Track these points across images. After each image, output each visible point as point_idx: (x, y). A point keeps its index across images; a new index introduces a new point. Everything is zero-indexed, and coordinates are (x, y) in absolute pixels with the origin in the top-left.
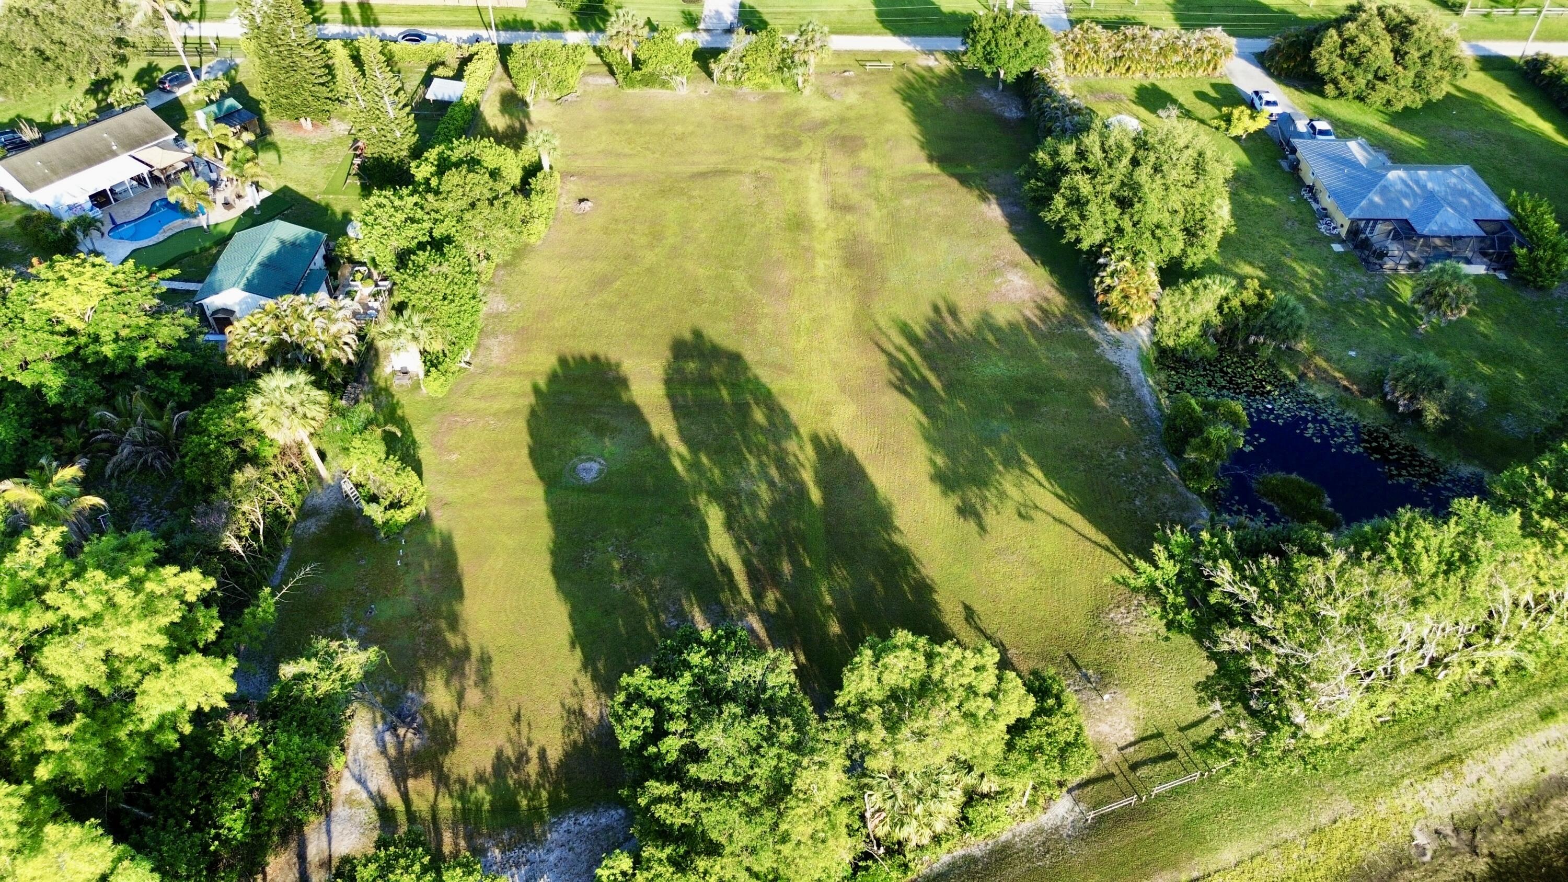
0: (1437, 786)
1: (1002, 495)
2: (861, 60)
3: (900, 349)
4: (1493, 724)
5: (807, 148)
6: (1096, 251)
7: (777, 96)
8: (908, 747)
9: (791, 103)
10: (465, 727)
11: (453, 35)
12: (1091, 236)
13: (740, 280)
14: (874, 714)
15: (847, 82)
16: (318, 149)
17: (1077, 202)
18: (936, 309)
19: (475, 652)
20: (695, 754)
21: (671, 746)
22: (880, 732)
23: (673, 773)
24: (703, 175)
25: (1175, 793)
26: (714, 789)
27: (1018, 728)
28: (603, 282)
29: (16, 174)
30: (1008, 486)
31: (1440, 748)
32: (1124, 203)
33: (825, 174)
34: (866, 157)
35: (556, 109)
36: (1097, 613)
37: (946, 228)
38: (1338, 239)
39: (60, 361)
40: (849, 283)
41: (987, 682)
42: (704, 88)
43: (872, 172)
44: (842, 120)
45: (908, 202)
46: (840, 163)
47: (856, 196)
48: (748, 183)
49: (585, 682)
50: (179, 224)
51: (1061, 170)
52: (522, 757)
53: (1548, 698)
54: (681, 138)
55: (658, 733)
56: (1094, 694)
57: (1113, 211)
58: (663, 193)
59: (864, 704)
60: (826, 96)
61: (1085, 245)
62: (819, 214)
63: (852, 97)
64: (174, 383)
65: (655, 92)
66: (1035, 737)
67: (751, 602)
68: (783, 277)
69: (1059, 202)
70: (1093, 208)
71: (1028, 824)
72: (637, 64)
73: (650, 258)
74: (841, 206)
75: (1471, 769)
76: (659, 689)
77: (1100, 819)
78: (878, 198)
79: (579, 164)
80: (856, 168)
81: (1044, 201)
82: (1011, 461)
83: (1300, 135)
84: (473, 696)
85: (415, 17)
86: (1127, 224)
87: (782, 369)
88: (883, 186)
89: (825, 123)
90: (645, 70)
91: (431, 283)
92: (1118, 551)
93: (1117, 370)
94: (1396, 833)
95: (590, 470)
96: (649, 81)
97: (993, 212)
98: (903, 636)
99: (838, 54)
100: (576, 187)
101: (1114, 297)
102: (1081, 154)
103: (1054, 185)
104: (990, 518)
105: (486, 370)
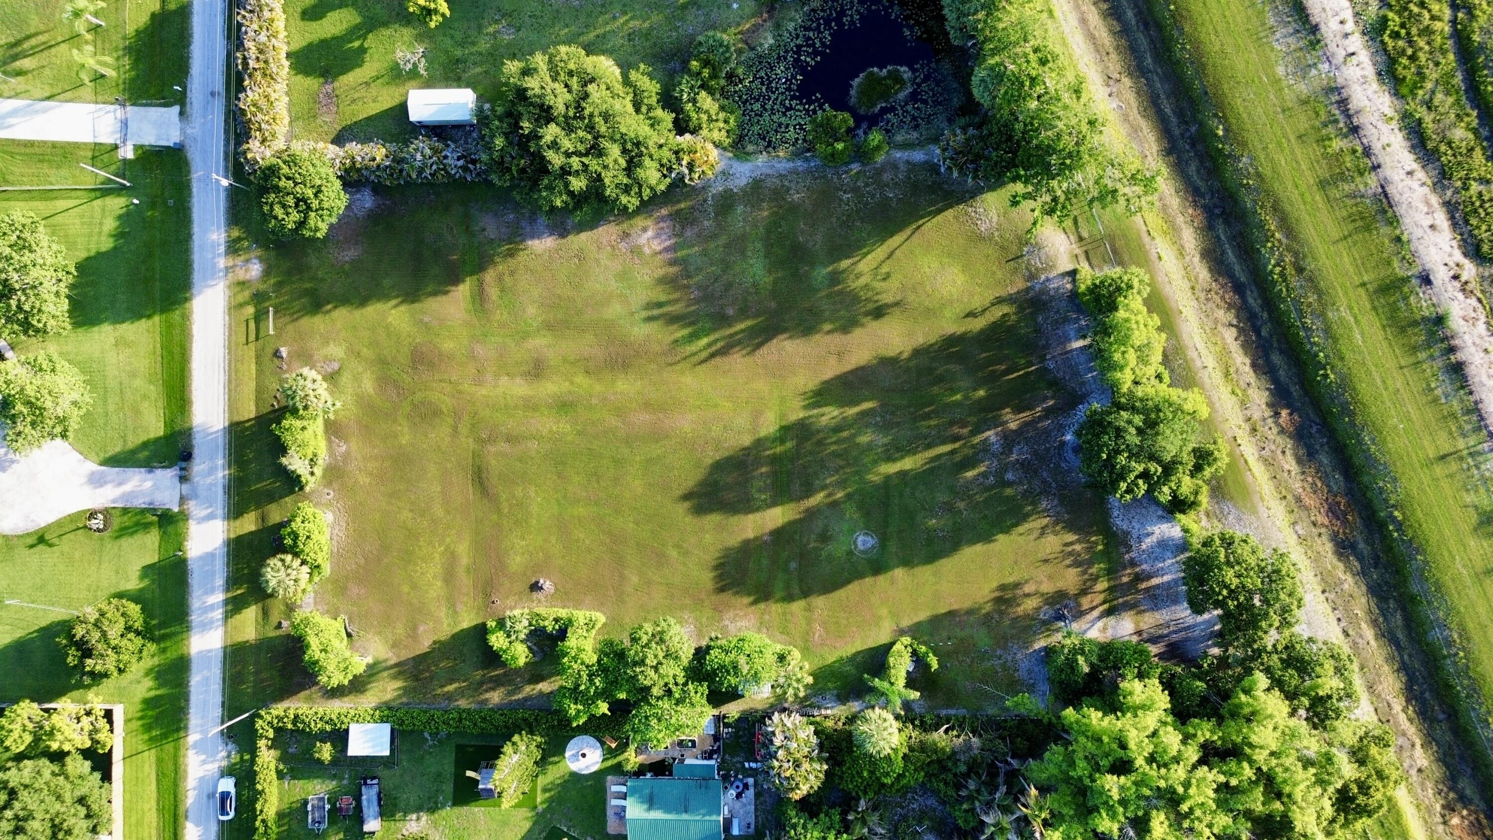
1: (866, 288)
3: (709, 345)
10: (1051, 588)
18: (650, 319)
19: (997, 594)
30: (862, 281)
52: (1071, 554)
56: (1043, 251)
67: (961, 442)
82: (834, 278)
84: (1028, 589)
92: (921, 222)
95: (864, 541)
104: (886, 299)
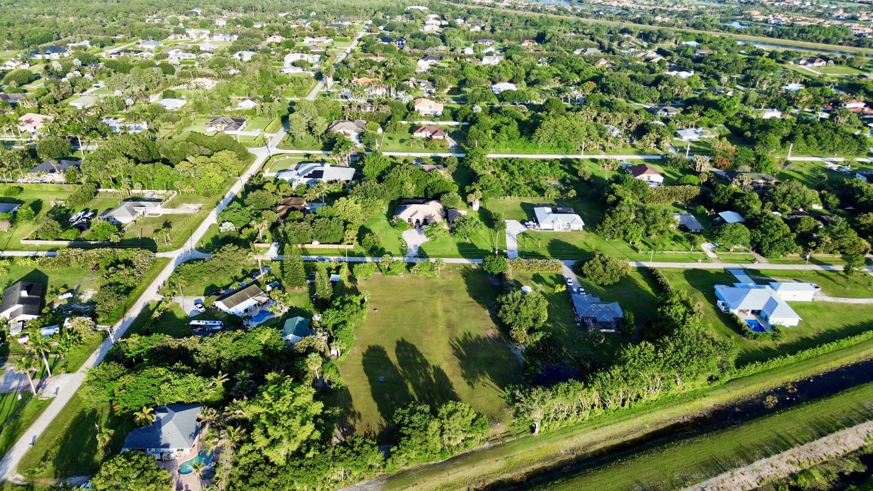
0: (567, 441)
1: (479, 381)
2: (454, 266)
3: (456, 345)
4: (582, 430)
5: (437, 294)
6: (510, 325)
7: (429, 278)
8: (451, 422)
9: (433, 280)
10: (357, 427)
11: (332, 258)
12: (509, 321)
13: (418, 331)
14: (445, 417)
15: (450, 274)
16: (300, 295)
17: (505, 312)
19: (357, 412)
20: (411, 422)
21: (406, 421)
22: (446, 420)
23: (407, 426)
24: (408, 302)
25: (511, 442)
26: (414, 428)
27: (473, 421)
28: (382, 332)
29: (225, 304)
30: (481, 379)
31: (569, 434)
32: (517, 313)
33: (442, 301)
34: (454, 296)
35: (365, 282)
36: (501, 409)
37: (475, 317)
38: (579, 322)
39: (262, 351)
40: (448, 332)
41: (467, 409)
42: (408, 276)
43: (456, 301)
44: (448, 285)
45: (465, 310)
46: (447, 298)
47: (450, 308)
48: (420, 304)
49: (382, 419)
50: (268, 318)
51: (502, 303)
52: (370, 433)
53: (596, 426)
54: (402, 291)
55: (403, 419)
56: (496, 424)
57: (514, 314)
58: (398, 307)
59: (443, 415)
60: (443, 278)
61: (508, 323)
62: (440, 313)
63: (451, 278)
64: (284, 357)
65: (394, 276)
66: (476, 423)
68: (430, 331)
69: (501, 312)
70: (509, 314)
71: (479, 447)
72: (389, 269)
73: (394, 325)
74: (446, 311)
75: (575, 439)
76: (403, 412)
77: (494, 446)
78: (457, 309)
79: (373, 299)
80: (451, 300)
81: (498, 311)
82: (482, 373)
83: (574, 293)
84: (358, 421)
85: (320, 252)
86: (518, 318)
87: (429, 354)
88: (458, 305)
89: (443, 286)
90: (392, 271)
91: (343, 333)
93: (515, 355)
94: (557, 450)
95: (382, 378)
96: (393, 274)
97: (487, 312)
98: (451, 401)
99: (447, 264)
100: (373, 306)
101: (514, 336)
102: (507, 299)
103: (500, 308)
104: (475, 385)
105: (354, 355)
